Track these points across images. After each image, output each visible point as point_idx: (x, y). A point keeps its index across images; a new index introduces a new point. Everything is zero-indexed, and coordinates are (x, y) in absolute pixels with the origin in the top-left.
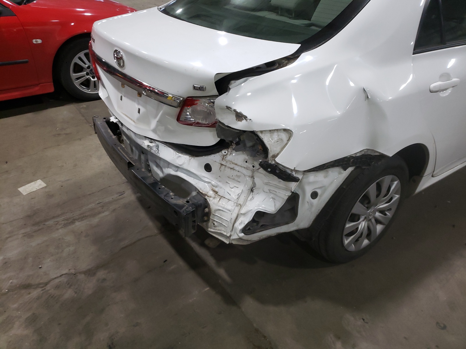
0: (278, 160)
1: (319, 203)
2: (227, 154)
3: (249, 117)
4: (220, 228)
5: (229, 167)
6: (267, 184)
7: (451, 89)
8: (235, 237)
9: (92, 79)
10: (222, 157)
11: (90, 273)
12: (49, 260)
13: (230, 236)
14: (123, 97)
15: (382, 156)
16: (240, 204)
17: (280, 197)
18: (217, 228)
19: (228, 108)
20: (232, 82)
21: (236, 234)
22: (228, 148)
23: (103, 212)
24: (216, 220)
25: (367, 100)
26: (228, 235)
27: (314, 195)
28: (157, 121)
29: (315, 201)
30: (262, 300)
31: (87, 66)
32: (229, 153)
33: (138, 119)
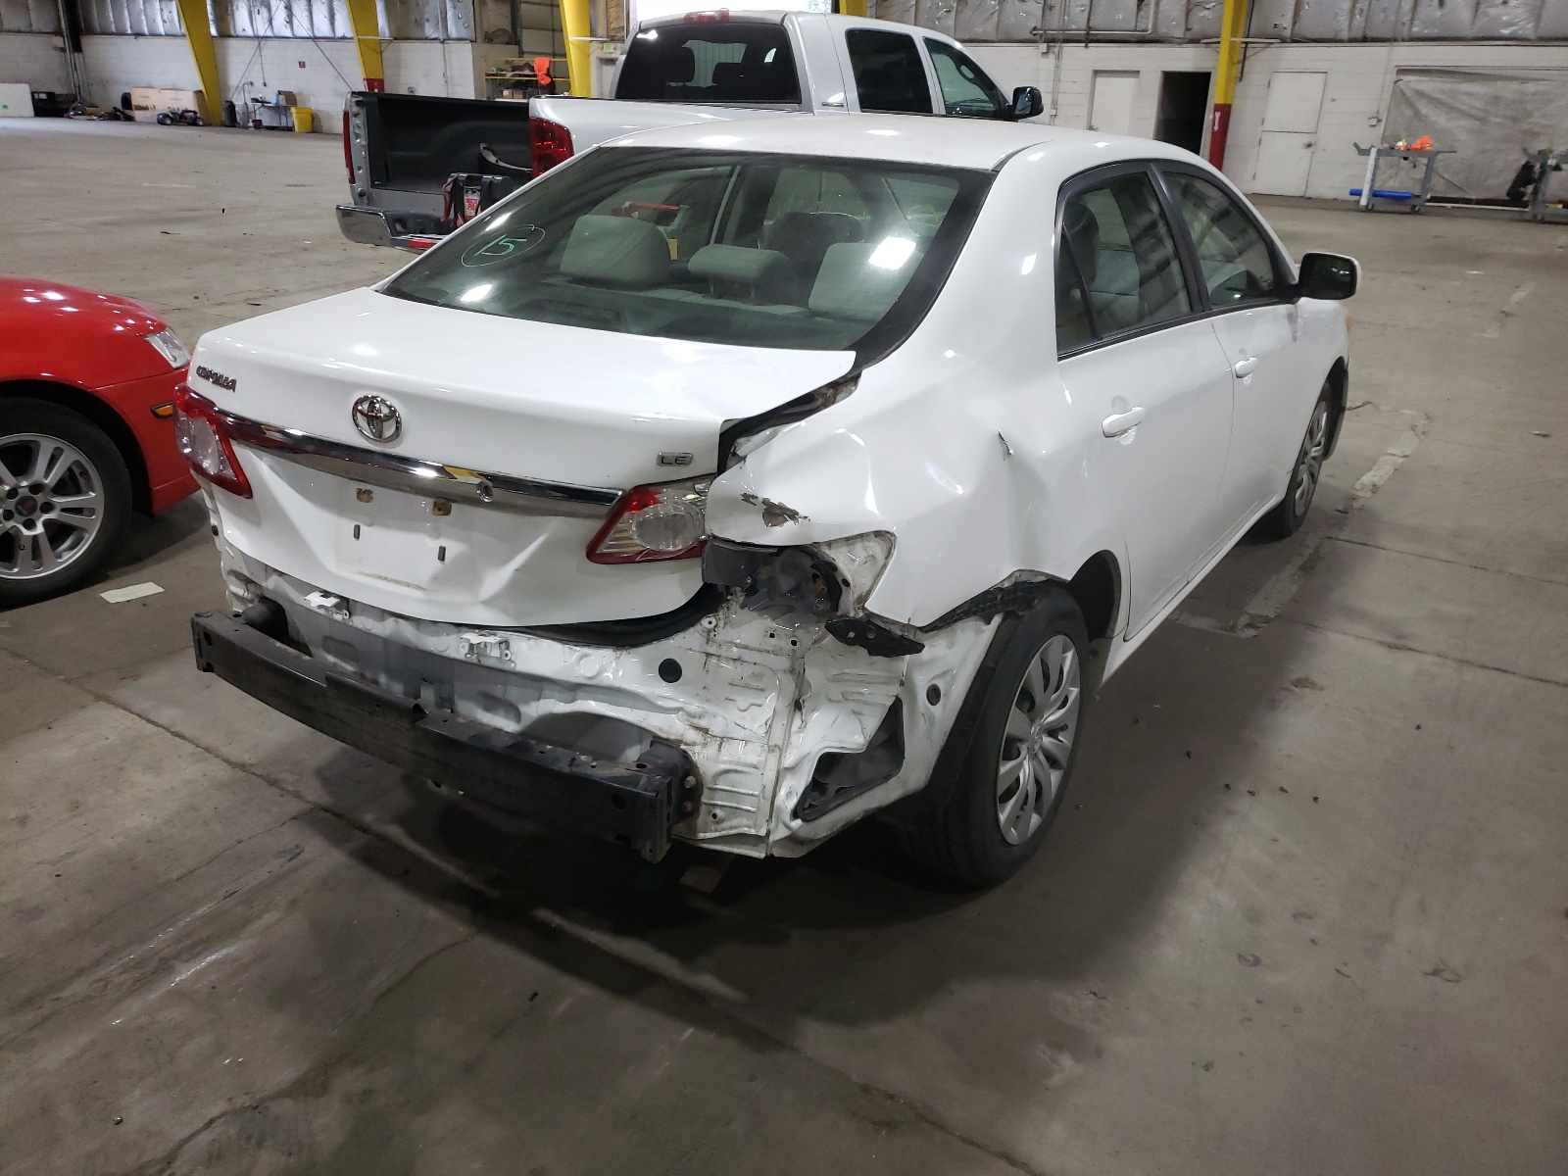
0: (871, 605)
1: (945, 713)
2: (716, 626)
3: (802, 513)
4: (734, 822)
5: (728, 659)
6: (837, 679)
7: (1135, 428)
8: (780, 833)
9: (26, 532)
10: (705, 634)
11: (310, 1087)
12: (137, 1093)
13: (768, 833)
14: (363, 529)
15: (1052, 582)
16: (776, 746)
17: (873, 704)
18: (725, 825)
19: (748, 498)
20: (741, 440)
21: (781, 826)
22: (716, 611)
23: (259, 917)
24: (720, 803)
25: (1007, 459)
26: (763, 832)
27: (934, 695)
28: (516, 570)
29: (937, 710)
30: (843, 1018)
31: (7, 488)
32: (721, 624)
33: (436, 579)
